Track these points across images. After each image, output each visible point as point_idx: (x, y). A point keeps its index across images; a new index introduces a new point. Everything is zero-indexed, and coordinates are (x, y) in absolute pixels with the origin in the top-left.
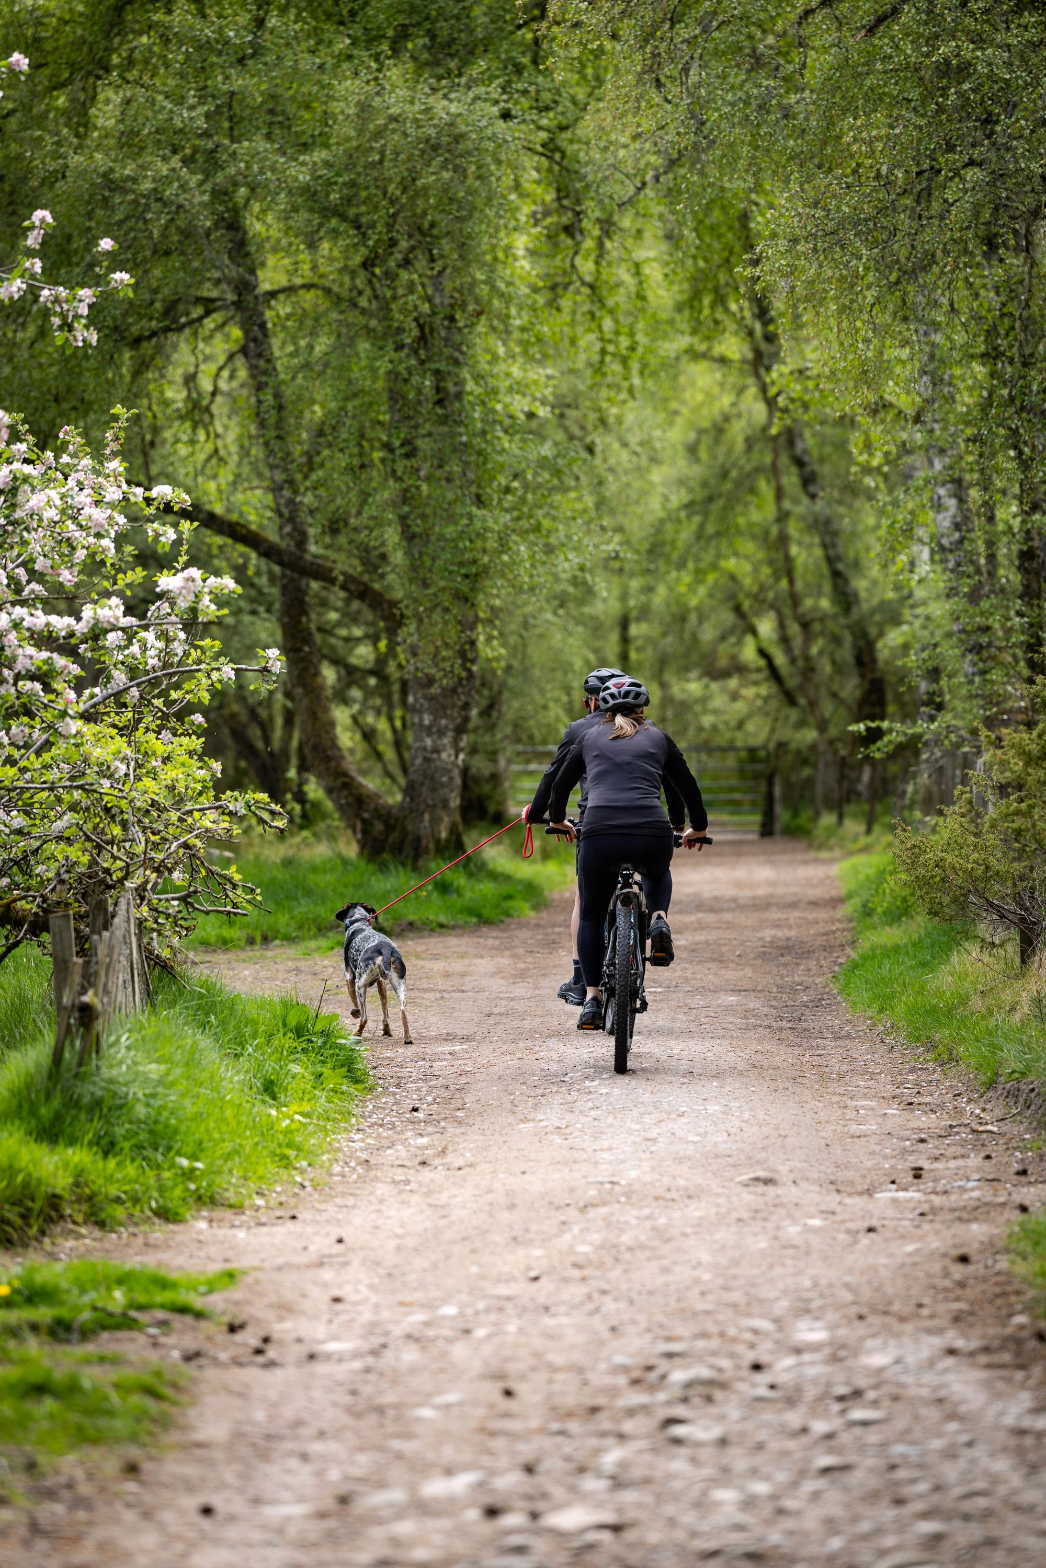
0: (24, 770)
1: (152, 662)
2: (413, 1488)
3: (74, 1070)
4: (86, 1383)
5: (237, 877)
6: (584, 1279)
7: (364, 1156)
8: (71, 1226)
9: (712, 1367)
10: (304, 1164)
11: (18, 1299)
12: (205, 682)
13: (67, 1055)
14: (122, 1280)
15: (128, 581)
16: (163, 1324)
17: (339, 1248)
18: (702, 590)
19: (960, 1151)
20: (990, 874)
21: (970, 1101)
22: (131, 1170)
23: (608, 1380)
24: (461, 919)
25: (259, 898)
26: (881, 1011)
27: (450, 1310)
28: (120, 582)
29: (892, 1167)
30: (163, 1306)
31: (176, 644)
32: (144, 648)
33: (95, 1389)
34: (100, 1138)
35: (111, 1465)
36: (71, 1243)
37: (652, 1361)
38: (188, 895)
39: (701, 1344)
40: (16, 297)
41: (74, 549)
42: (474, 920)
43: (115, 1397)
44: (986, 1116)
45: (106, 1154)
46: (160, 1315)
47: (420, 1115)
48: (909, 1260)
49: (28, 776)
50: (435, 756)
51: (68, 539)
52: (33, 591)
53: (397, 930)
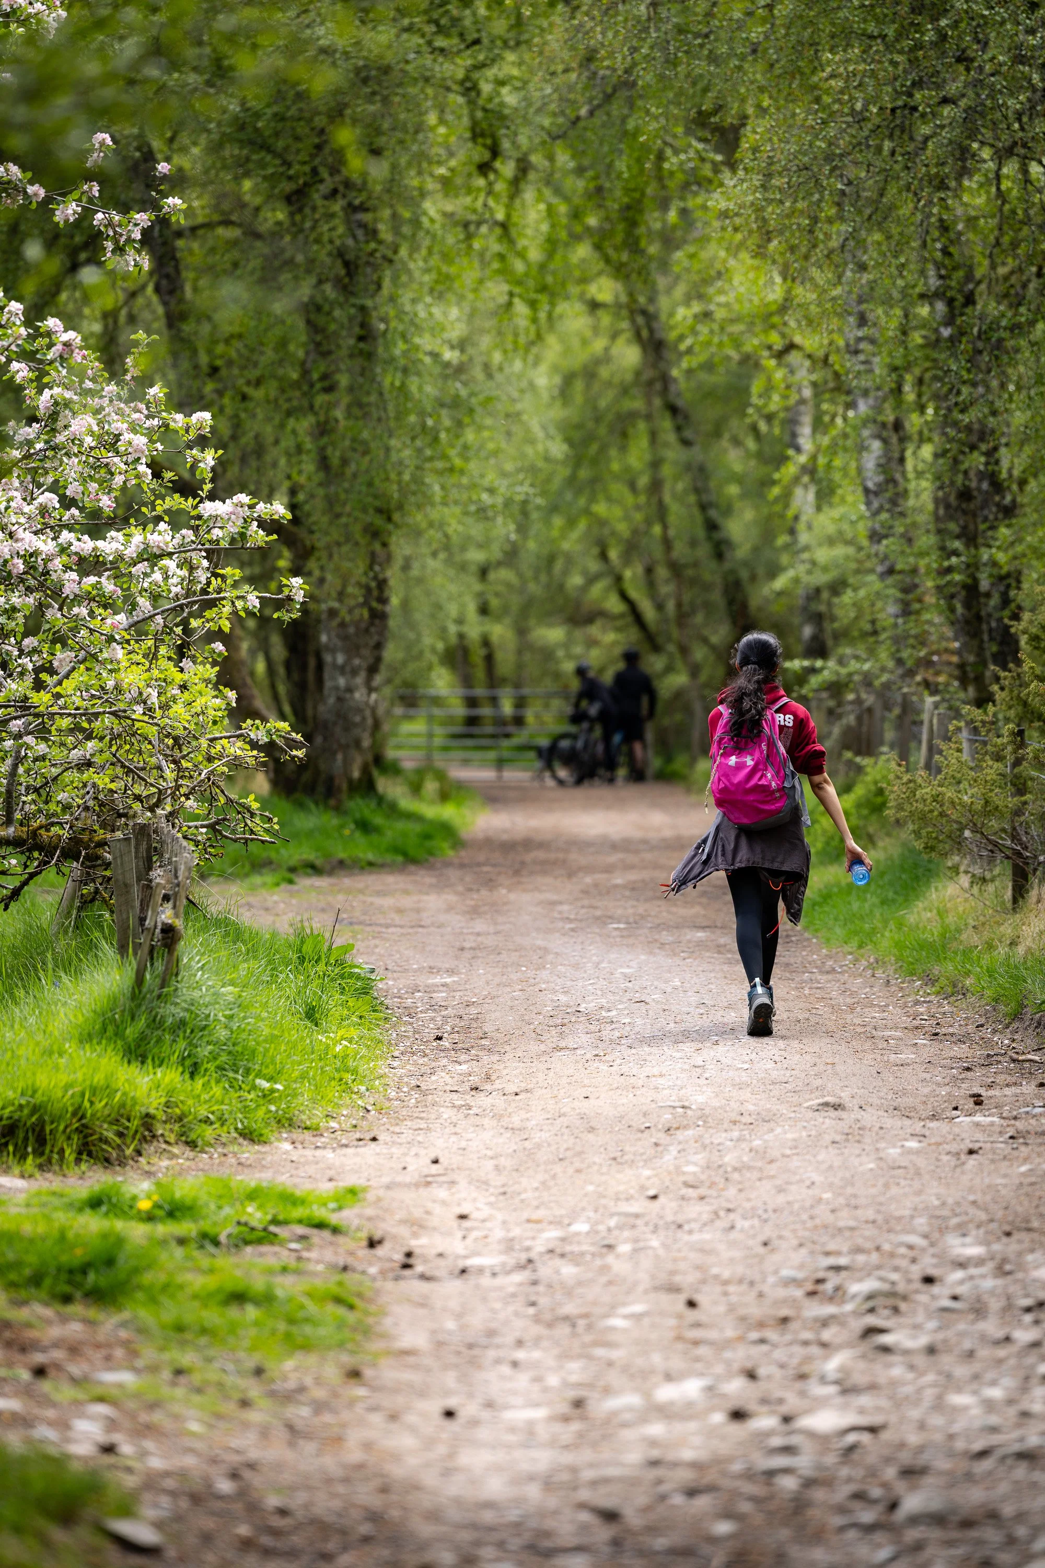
0: (58, 696)
1: (175, 590)
2: (647, 1395)
3: (156, 993)
4: (279, 1293)
5: (255, 806)
6: (702, 1198)
7: (414, 1082)
8: (164, 1146)
9: (881, 1279)
10: (363, 1088)
11: (160, 1213)
12: (227, 610)
13: (148, 976)
14: (252, 1195)
15: (166, 506)
16: (303, 1238)
17: (435, 1169)
18: (575, 535)
19: (1010, 1079)
20: (989, 809)
21: (995, 1031)
22: (217, 1091)
23: (782, 1293)
24: (389, 858)
25: (276, 827)
26: (860, 947)
27: (581, 1227)
28: (159, 508)
29: (949, 1094)
30: (300, 1221)
31: (200, 571)
32: (166, 577)
33: (290, 1300)
34: (184, 1059)
35: (332, 1372)
36: (165, 1163)
37: (821, 1275)
38: (217, 823)
39: (861, 1258)
40: (72, 219)
41: (112, 474)
42: (400, 859)
43: (312, 1307)
44: (1020, 1047)
45: (192, 1075)
46: (300, 1230)
47: (445, 1043)
48: (1027, 1180)
49: (61, 702)
50: (348, 696)
51: (107, 465)
52: (73, 516)
53: (328, 867)
